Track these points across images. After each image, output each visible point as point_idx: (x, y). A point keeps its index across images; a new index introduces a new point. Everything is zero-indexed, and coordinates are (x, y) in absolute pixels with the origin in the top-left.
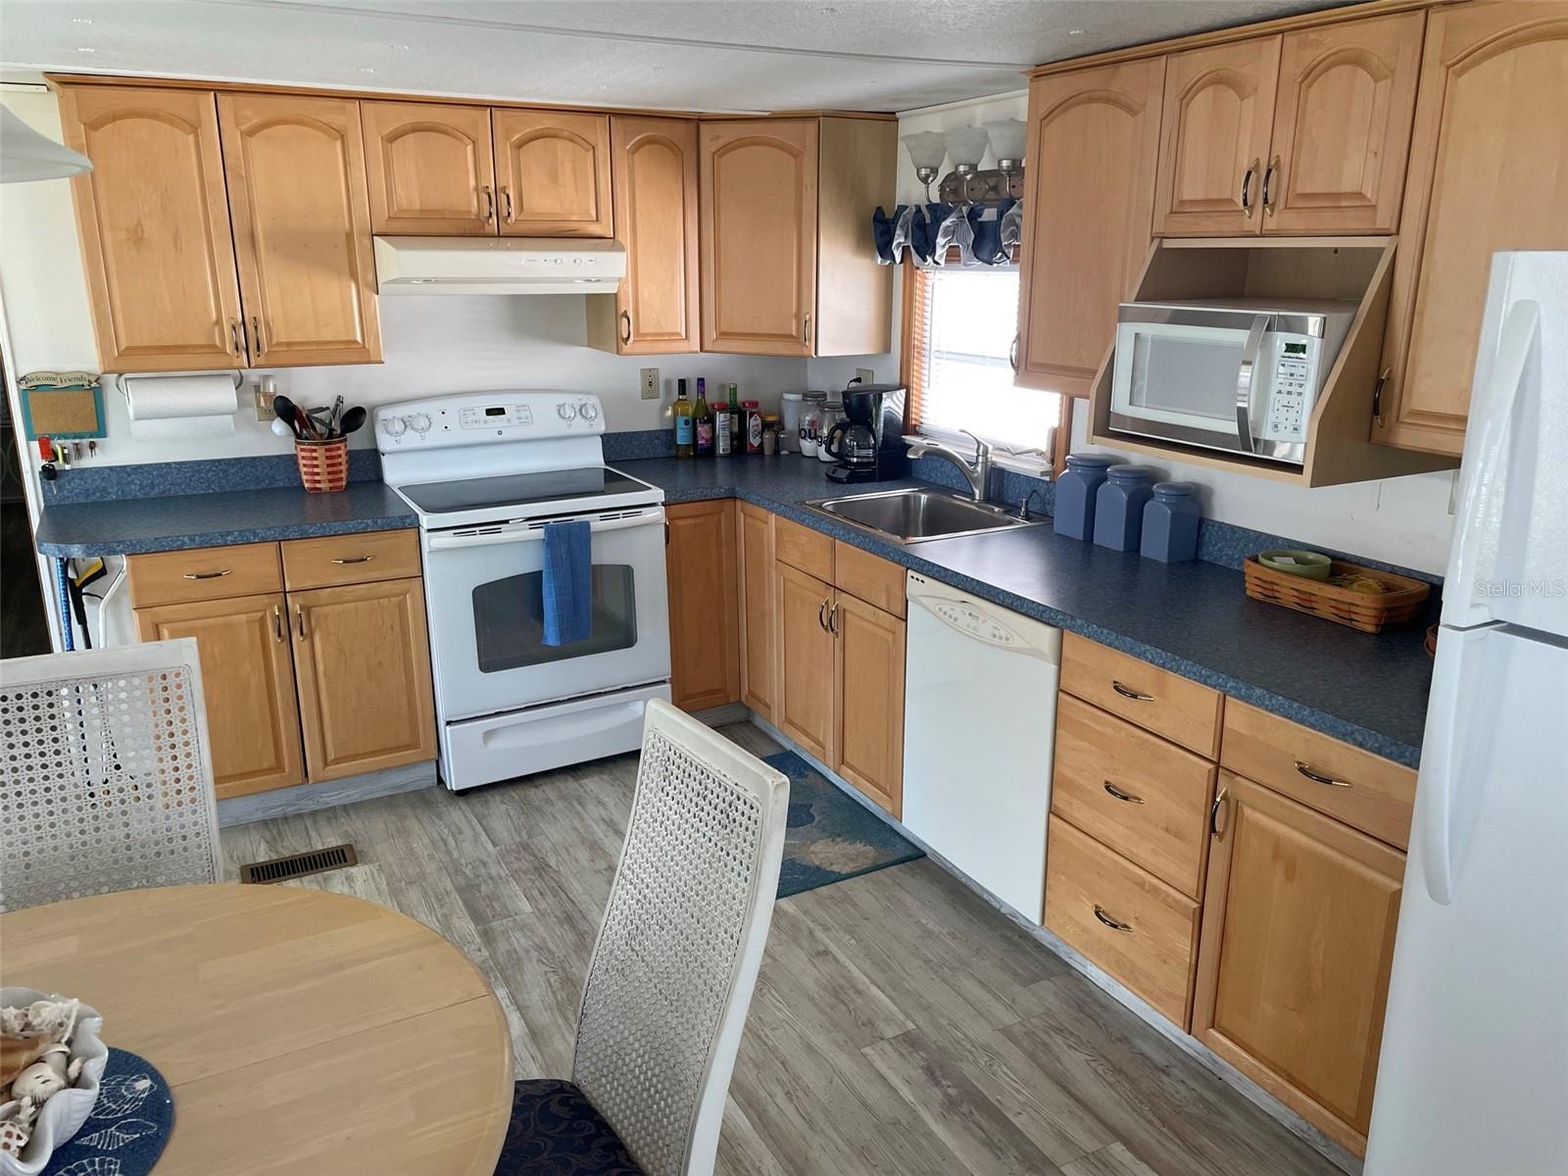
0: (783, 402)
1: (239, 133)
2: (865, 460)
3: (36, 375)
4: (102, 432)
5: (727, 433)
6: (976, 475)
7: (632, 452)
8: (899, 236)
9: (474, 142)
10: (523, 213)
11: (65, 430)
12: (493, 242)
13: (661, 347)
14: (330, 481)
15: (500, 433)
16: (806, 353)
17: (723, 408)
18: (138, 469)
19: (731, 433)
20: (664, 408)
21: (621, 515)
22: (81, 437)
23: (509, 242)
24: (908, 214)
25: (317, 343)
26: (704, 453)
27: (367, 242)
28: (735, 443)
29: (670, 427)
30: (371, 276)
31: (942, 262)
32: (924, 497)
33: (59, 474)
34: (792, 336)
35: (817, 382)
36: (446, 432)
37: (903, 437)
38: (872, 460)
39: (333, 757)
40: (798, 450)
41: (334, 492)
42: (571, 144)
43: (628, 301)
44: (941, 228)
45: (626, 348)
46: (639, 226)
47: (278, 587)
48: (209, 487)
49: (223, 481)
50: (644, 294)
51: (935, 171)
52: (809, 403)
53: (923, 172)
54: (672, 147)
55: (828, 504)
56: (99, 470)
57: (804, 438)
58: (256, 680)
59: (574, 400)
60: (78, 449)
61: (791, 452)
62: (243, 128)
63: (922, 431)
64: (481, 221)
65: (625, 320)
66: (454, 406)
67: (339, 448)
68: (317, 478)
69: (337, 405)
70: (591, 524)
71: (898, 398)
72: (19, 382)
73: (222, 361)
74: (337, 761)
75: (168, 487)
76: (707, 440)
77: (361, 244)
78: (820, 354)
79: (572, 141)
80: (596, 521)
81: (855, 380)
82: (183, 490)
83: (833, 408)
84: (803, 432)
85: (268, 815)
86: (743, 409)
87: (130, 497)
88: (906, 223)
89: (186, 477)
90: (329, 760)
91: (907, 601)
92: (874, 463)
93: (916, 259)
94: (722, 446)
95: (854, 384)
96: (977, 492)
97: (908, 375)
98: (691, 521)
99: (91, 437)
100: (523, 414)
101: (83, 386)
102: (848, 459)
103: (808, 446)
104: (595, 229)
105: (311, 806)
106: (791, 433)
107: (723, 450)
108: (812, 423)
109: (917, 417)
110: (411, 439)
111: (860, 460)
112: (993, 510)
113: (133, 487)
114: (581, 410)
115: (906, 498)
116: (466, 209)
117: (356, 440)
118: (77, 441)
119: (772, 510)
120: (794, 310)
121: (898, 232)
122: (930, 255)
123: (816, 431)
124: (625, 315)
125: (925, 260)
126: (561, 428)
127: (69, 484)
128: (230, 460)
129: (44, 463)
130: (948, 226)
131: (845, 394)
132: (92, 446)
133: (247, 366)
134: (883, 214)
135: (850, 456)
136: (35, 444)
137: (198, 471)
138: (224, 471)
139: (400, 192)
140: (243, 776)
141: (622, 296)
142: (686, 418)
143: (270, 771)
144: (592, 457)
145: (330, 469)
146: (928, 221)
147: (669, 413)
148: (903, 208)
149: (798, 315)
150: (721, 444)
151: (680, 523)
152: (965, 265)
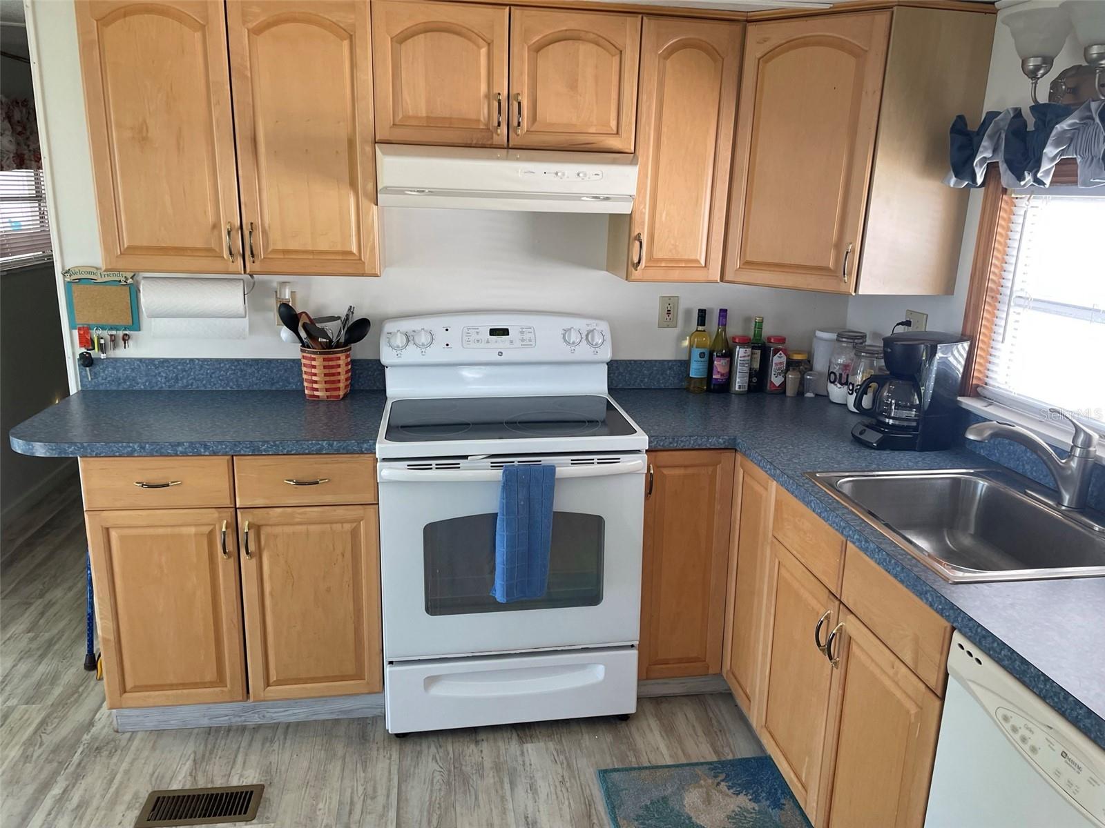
0: (815, 340)
1: (246, 30)
2: (905, 424)
3: (79, 269)
4: (136, 325)
5: (746, 369)
6: (1070, 472)
7: (642, 381)
8: (986, 149)
9: (489, 44)
10: (536, 124)
11: (103, 322)
12: (500, 153)
13: (676, 274)
14: (327, 390)
15: (500, 354)
16: (843, 288)
17: (745, 342)
18: (164, 362)
19: (750, 369)
20: (681, 338)
21: (596, 461)
22: (117, 329)
23: (519, 153)
24: (1003, 122)
25: (312, 252)
26: (718, 389)
27: (368, 149)
28: (755, 380)
29: (685, 357)
30: (370, 186)
31: (1048, 181)
32: (982, 485)
33: (95, 362)
34: (827, 269)
35: (857, 321)
36: (447, 348)
37: (959, 399)
38: (914, 424)
39: (275, 679)
40: (826, 394)
41: (328, 402)
42: (596, 47)
43: (644, 222)
44: (1054, 133)
45: (636, 274)
46: (664, 139)
47: (227, 502)
48: (227, 385)
49: (241, 380)
50: (662, 217)
51: (1048, 62)
52: (844, 345)
53: (1031, 64)
54: (710, 51)
55: (845, 482)
56: (131, 361)
57: (833, 382)
58: (202, 596)
59: (581, 324)
60: (113, 339)
61: (817, 395)
62: (251, 25)
63: (986, 393)
64: (490, 130)
65: (637, 243)
66: (457, 323)
67: (339, 359)
68: (315, 386)
69: (347, 315)
70: (557, 469)
71: (958, 351)
72: (65, 273)
73: (218, 265)
74: (279, 682)
75: (190, 382)
76: (722, 375)
77: (363, 149)
78: (861, 292)
79: (598, 44)
80: (565, 465)
81: (902, 324)
82: (204, 385)
83: (871, 353)
84: (832, 375)
85: (215, 723)
86: (767, 344)
87: (156, 388)
88: (997, 132)
89: (207, 373)
90: (271, 681)
91: (947, 675)
92: (915, 429)
93: (1006, 177)
94: (740, 382)
95: (900, 329)
96: (1067, 498)
97: (975, 322)
98: (681, 471)
99: (125, 330)
100: (527, 336)
101: (120, 281)
102: (882, 419)
103: (837, 392)
104: (614, 143)
105: (255, 719)
106: (820, 374)
107: (740, 387)
108: (846, 367)
109: (980, 376)
110: (412, 354)
111: (897, 423)
112: (1091, 528)
113: (159, 379)
114: (587, 336)
115: (956, 482)
116: (473, 116)
117: (360, 350)
118: (114, 332)
119: (773, 476)
120: (835, 237)
121: (985, 143)
122: (1030, 171)
123: (848, 375)
124: (638, 238)
125: (1020, 178)
126: (564, 353)
127: (104, 372)
128: (249, 360)
129: (83, 350)
130: (1065, 131)
131: (888, 342)
132: (126, 338)
133: (243, 273)
134: (966, 125)
135: (886, 417)
136: (76, 332)
137: (219, 369)
138: (242, 370)
139: (407, 96)
140: (184, 686)
141: (637, 217)
142: (702, 350)
143: (211, 684)
144: (596, 384)
145: (328, 379)
146: (1031, 128)
147: (686, 343)
148: (992, 115)
149: (838, 245)
150: (738, 380)
151: (666, 471)
152: (1084, 184)
